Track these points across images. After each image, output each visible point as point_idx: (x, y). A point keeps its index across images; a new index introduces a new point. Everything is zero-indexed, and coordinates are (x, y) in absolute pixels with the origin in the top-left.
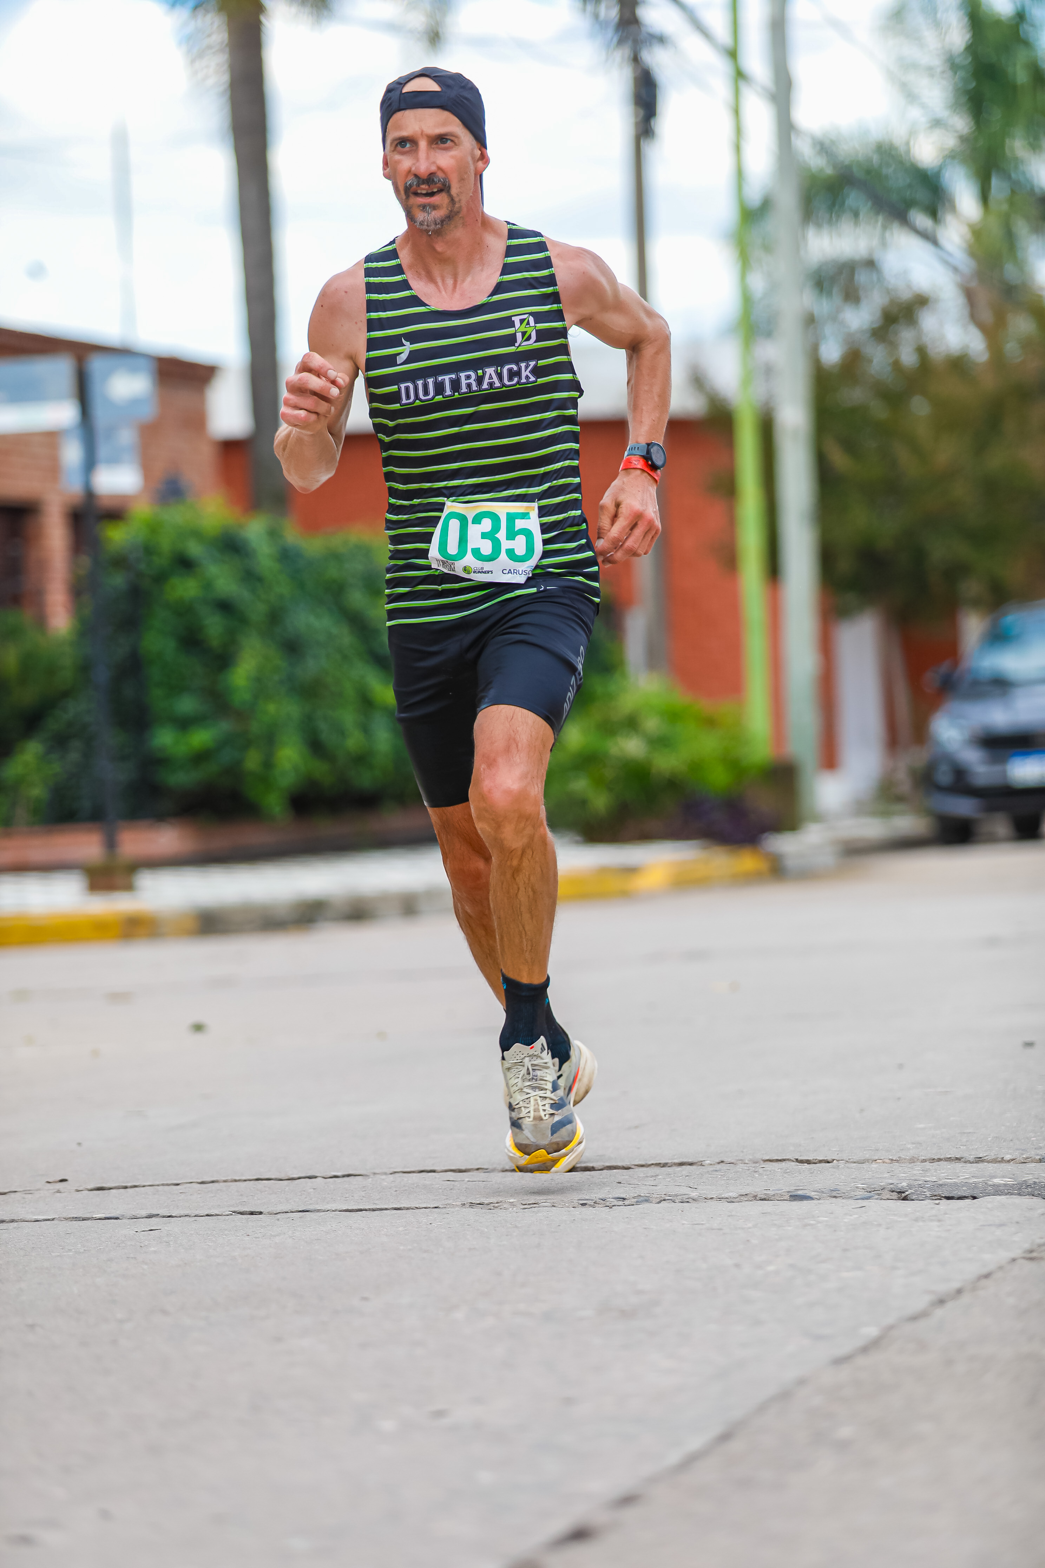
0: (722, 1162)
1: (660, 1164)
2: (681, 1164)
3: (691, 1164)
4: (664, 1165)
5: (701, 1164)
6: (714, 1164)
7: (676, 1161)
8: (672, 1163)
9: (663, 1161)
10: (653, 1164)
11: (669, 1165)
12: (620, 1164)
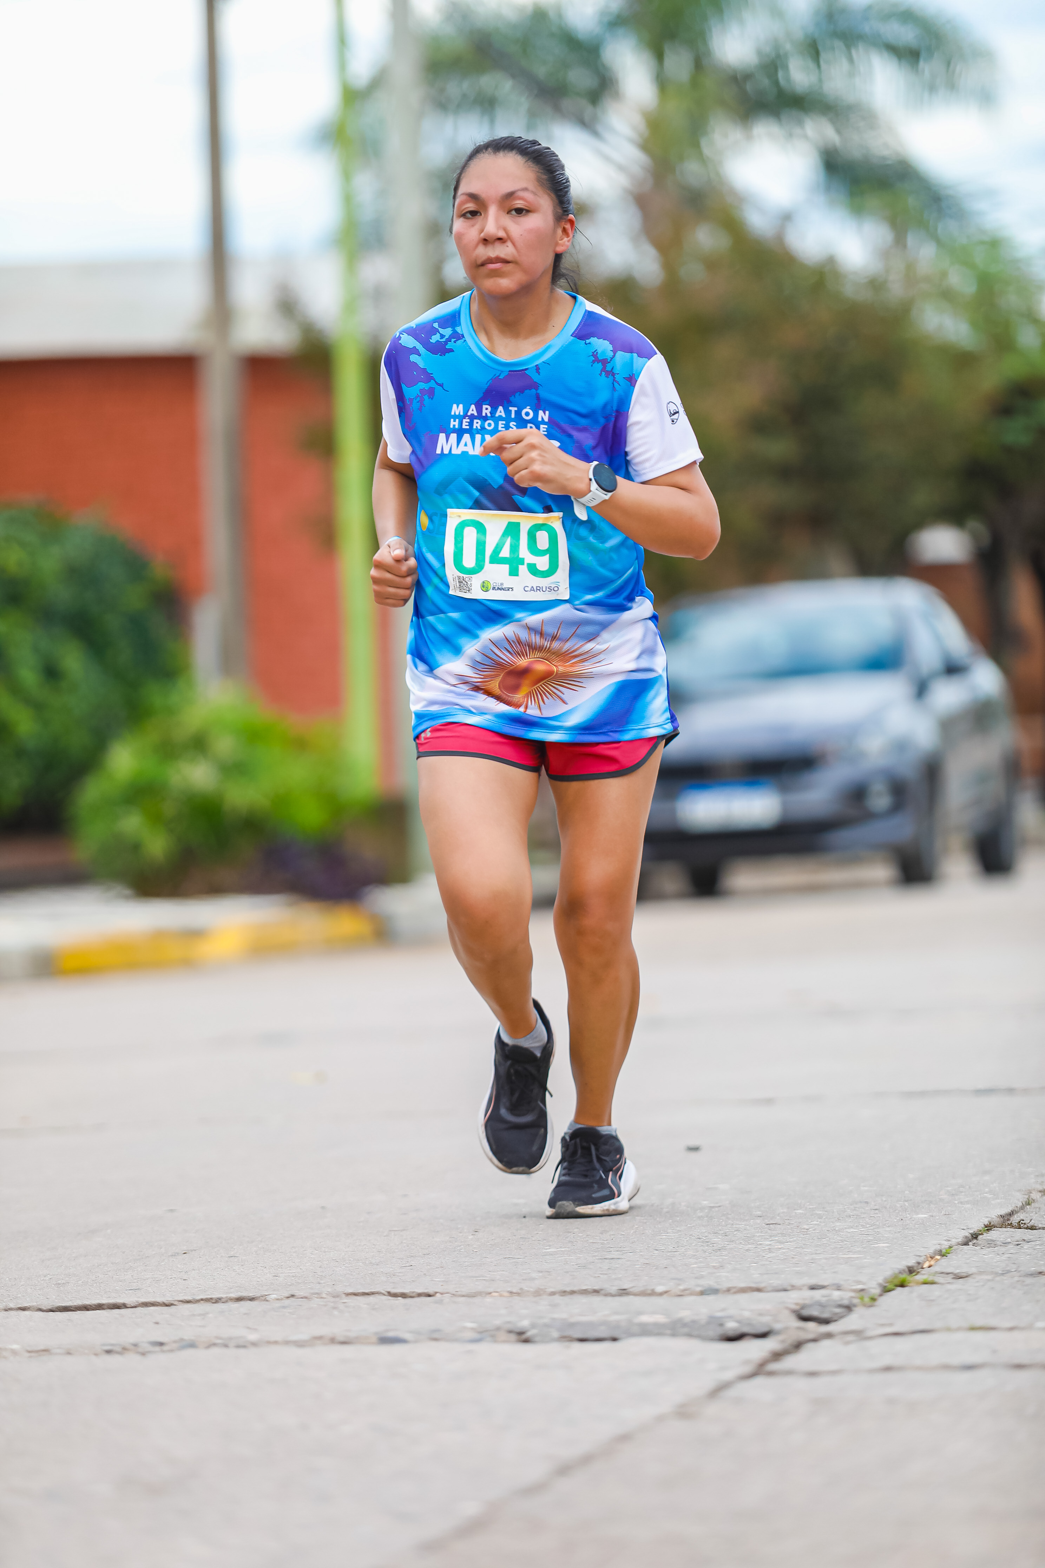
0: (293, 1296)
1: (211, 1299)
2: (239, 1299)
3: (252, 1299)
4: (217, 1301)
5: (264, 1298)
6: (282, 1299)
7: (233, 1295)
8: (226, 1297)
9: (215, 1296)
10: (202, 1300)
11: (223, 1300)
12: (159, 1300)
